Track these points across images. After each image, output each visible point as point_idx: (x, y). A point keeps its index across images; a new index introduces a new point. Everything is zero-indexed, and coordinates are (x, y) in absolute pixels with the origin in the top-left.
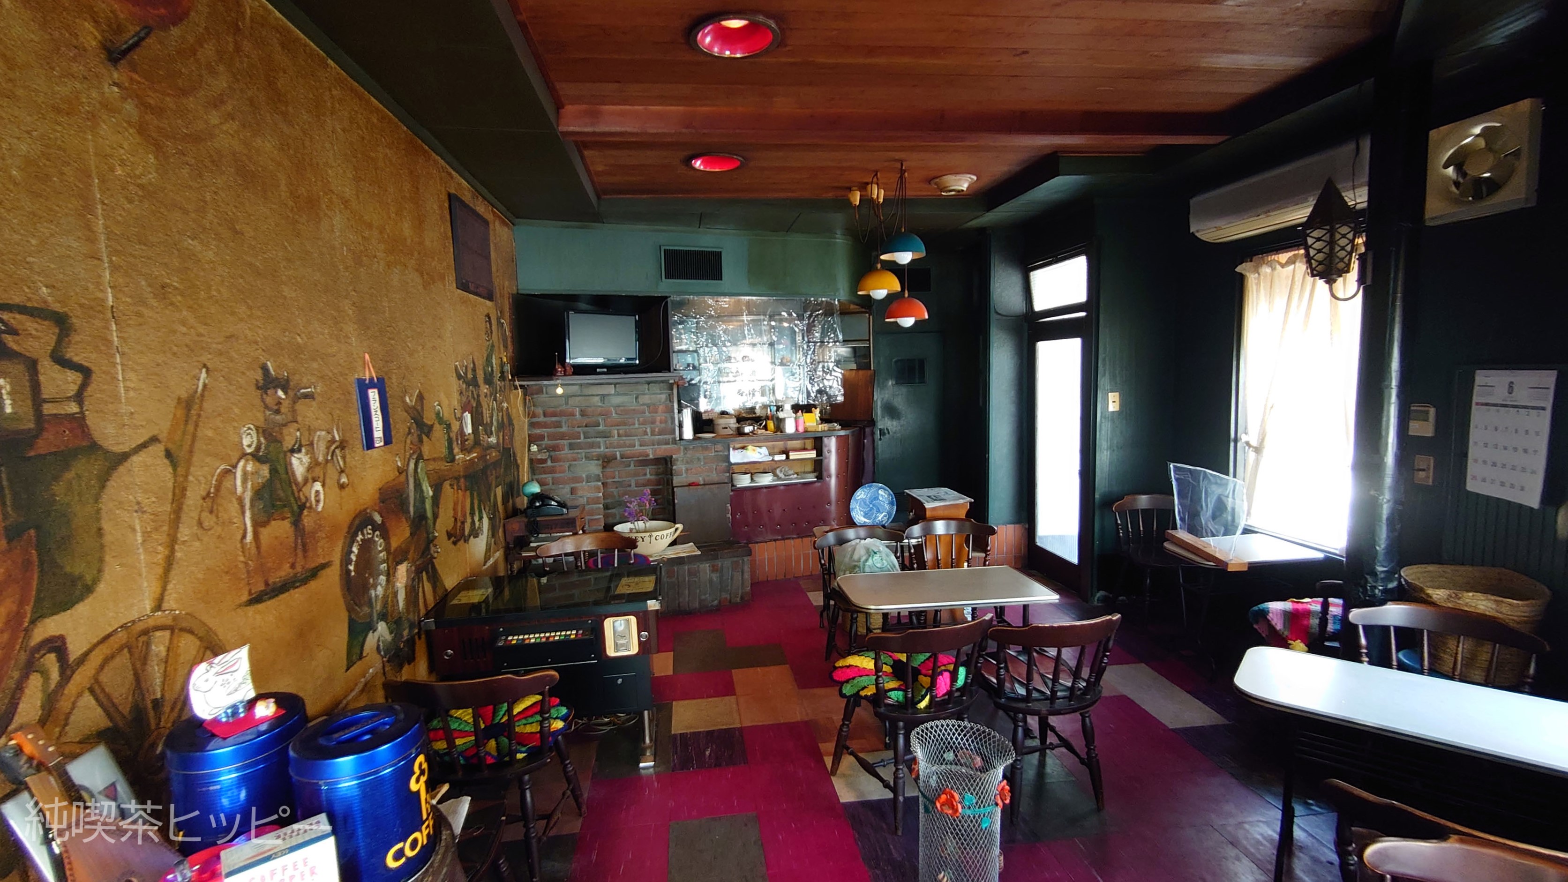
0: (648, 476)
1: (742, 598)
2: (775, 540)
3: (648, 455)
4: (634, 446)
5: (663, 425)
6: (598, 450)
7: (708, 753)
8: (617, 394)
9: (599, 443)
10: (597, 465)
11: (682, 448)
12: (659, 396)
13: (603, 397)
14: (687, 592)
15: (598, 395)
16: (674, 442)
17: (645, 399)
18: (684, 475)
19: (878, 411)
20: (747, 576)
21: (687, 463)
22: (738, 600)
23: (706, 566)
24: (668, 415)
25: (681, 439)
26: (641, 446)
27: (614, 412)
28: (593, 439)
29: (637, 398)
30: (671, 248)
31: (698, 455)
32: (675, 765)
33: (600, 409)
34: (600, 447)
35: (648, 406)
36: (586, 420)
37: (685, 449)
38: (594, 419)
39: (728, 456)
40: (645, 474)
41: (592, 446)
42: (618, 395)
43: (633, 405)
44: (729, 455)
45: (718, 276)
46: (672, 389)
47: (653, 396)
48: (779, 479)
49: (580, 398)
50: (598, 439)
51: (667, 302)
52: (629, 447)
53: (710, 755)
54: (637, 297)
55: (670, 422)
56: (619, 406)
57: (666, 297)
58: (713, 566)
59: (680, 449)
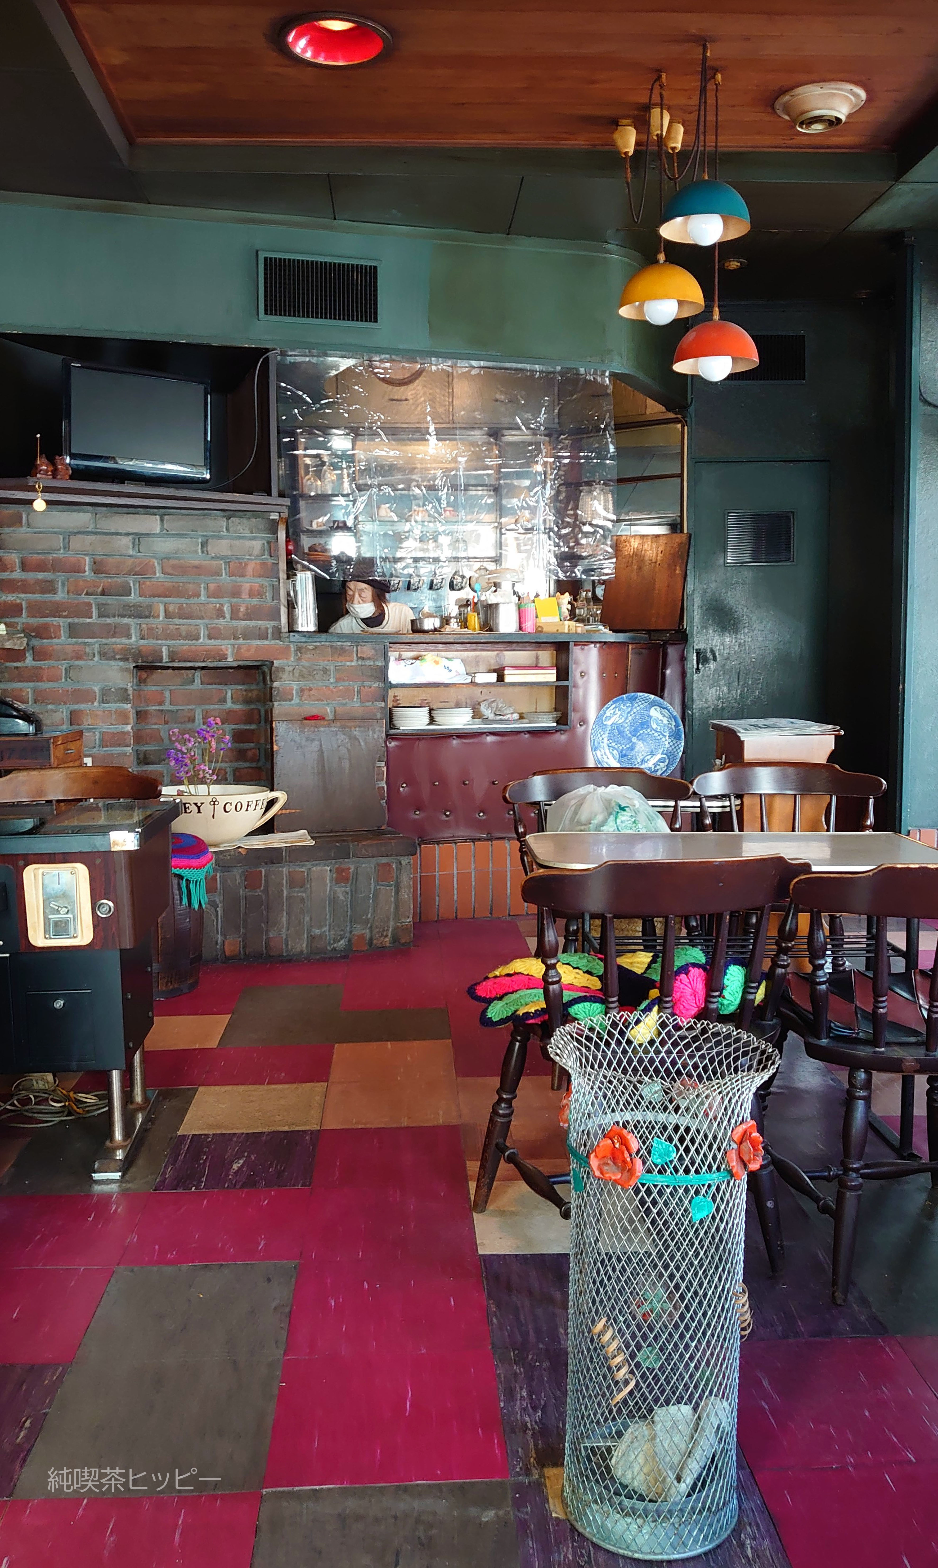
0: (229, 705)
1: (395, 939)
2: (474, 840)
3: (224, 657)
4: (197, 638)
5: (255, 601)
6: (125, 641)
7: (235, 1166)
8: (166, 534)
9: (128, 627)
10: (122, 670)
11: (292, 647)
12: (248, 543)
13: (138, 538)
14: (284, 919)
15: (128, 534)
16: (277, 633)
17: (221, 547)
18: (296, 700)
19: (695, 616)
20: (406, 895)
21: (302, 676)
22: (387, 941)
23: (323, 871)
24: (266, 582)
25: (291, 629)
26: (210, 638)
27: (158, 569)
28: (117, 620)
29: (204, 545)
30: (278, 256)
31: (323, 663)
32: (164, 1181)
33: (130, 561)
34: (129, 636)
35: (227, 559)
36: (104, 581)
37: (299, 649)
38: (119, 580)
39: (384, 670)
40: (223, 700)
41: (114, 631)
42: (168, 535)
43: (197, 558)
44: (386, 667)
45: (369, 313)
46: (275, 532)
47: (237, 542)
48: (486, 720)
49: (94, 537)
50: (126, 620)
51: (267, 360)
52: (185, 638)
53: (240, 1169)
54: (209, 347)
55: (269, 595)
56: (168, 559)
57: (267, 350)
58: (339, 871)
59: (288, 647)
